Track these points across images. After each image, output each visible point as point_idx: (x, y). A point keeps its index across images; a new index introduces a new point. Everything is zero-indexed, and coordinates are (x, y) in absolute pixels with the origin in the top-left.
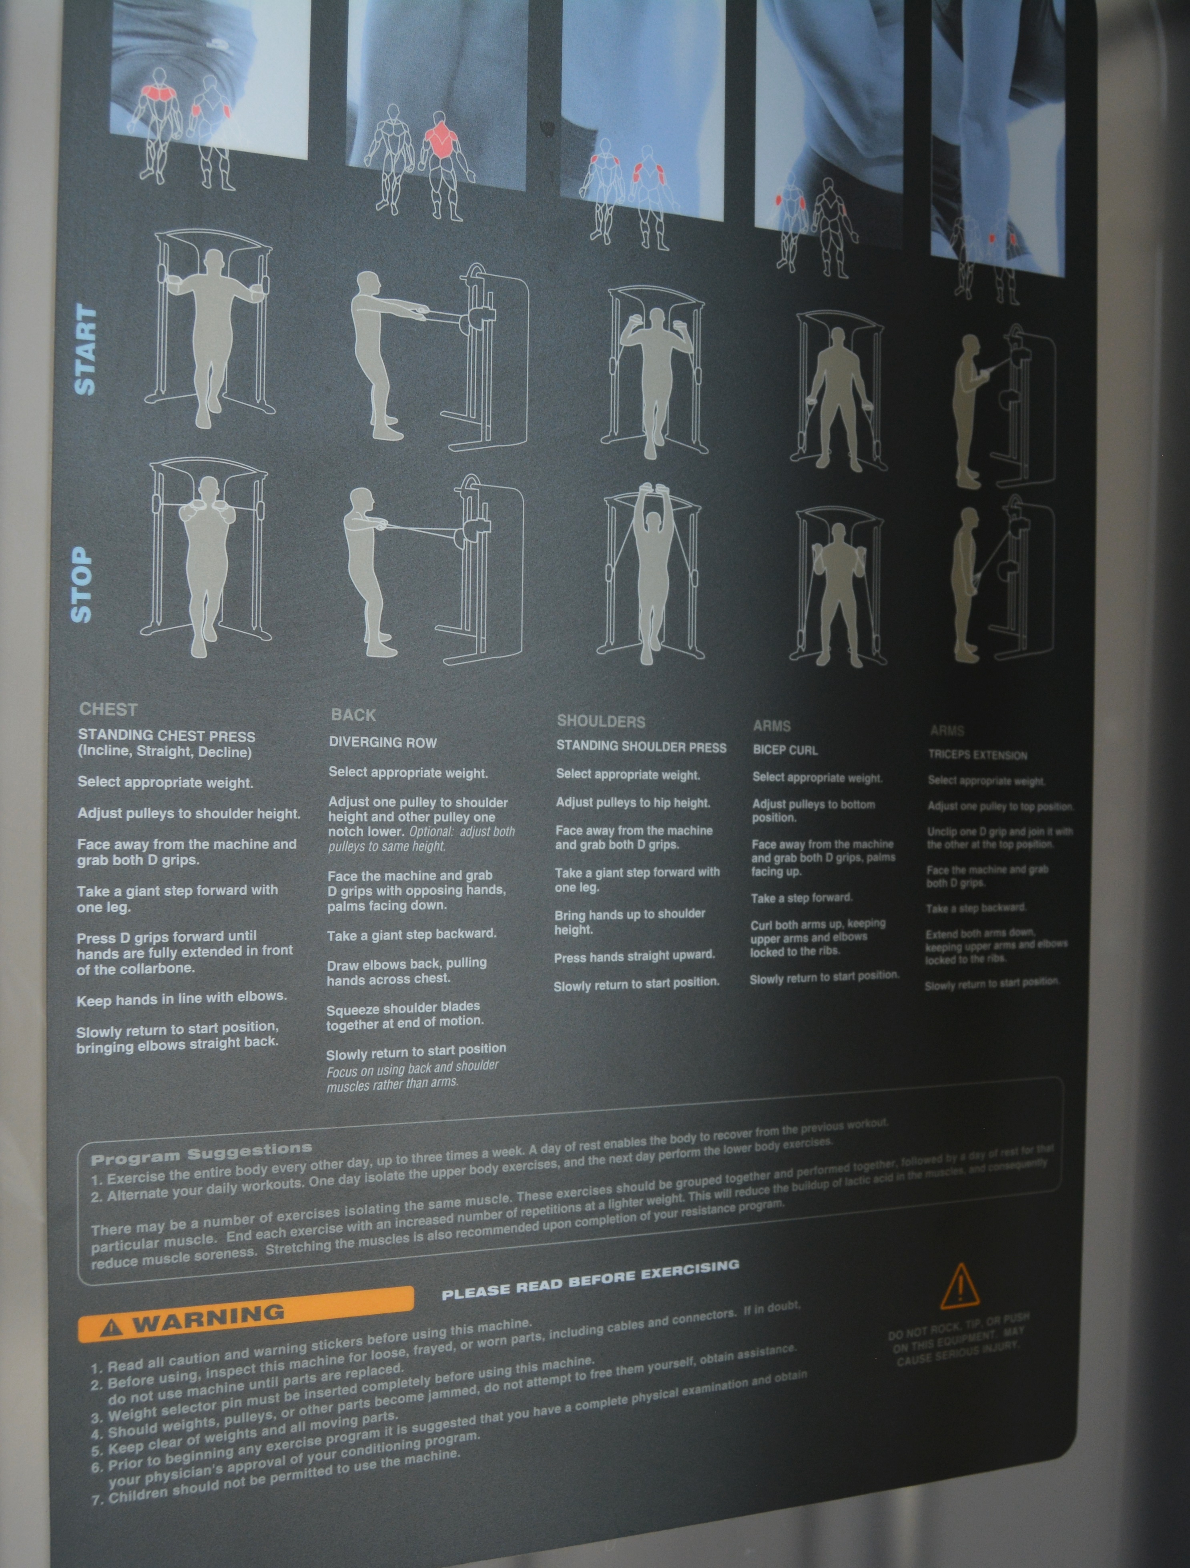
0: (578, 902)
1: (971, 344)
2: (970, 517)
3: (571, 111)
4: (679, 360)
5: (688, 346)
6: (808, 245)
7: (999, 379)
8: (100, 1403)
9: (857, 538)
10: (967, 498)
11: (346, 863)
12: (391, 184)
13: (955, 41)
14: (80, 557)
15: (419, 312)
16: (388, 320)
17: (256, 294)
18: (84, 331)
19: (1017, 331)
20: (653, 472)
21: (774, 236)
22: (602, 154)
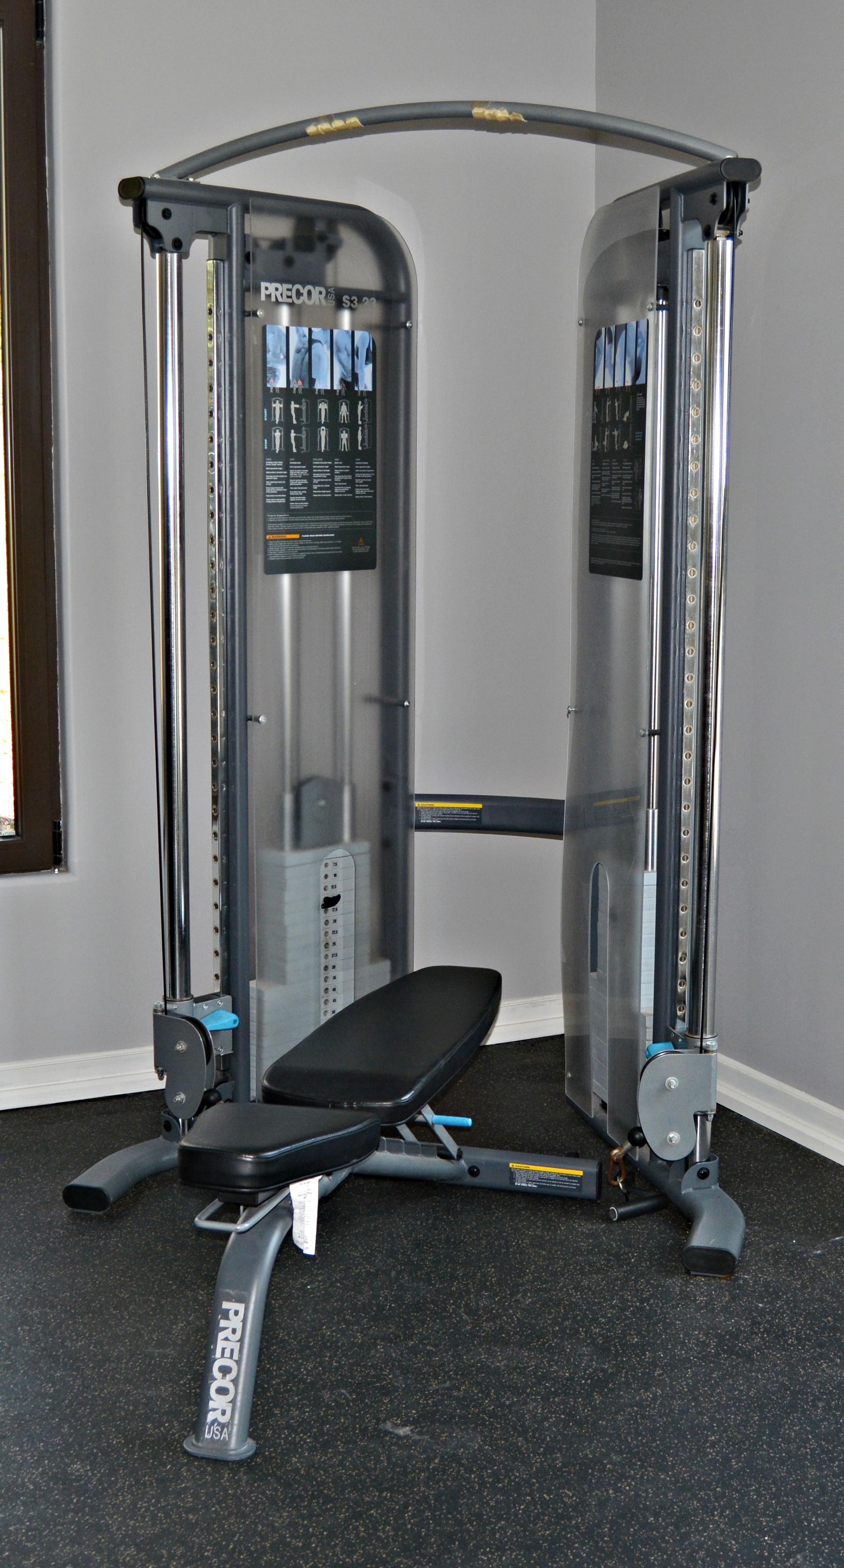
0: (316, 484)
1: (360, 403)
2: (360, 428)
3: (313, 376)
4: (326, 410)
5: (327, 407)
6: (340, 391)
7: (364, 407)
8: (268, 546)
9: (346, 432)
10: (360, 425)
11: (292, 479)
12: (295, 389)
13: (358, 357)
14: (266, 441)
15: (298, 406)
16: (295, 408)
17: (282, 406)
18: (265, 412)
19: (366, 400)
20: (323, 425)
21: (336, 391)
22: (317, 382)
